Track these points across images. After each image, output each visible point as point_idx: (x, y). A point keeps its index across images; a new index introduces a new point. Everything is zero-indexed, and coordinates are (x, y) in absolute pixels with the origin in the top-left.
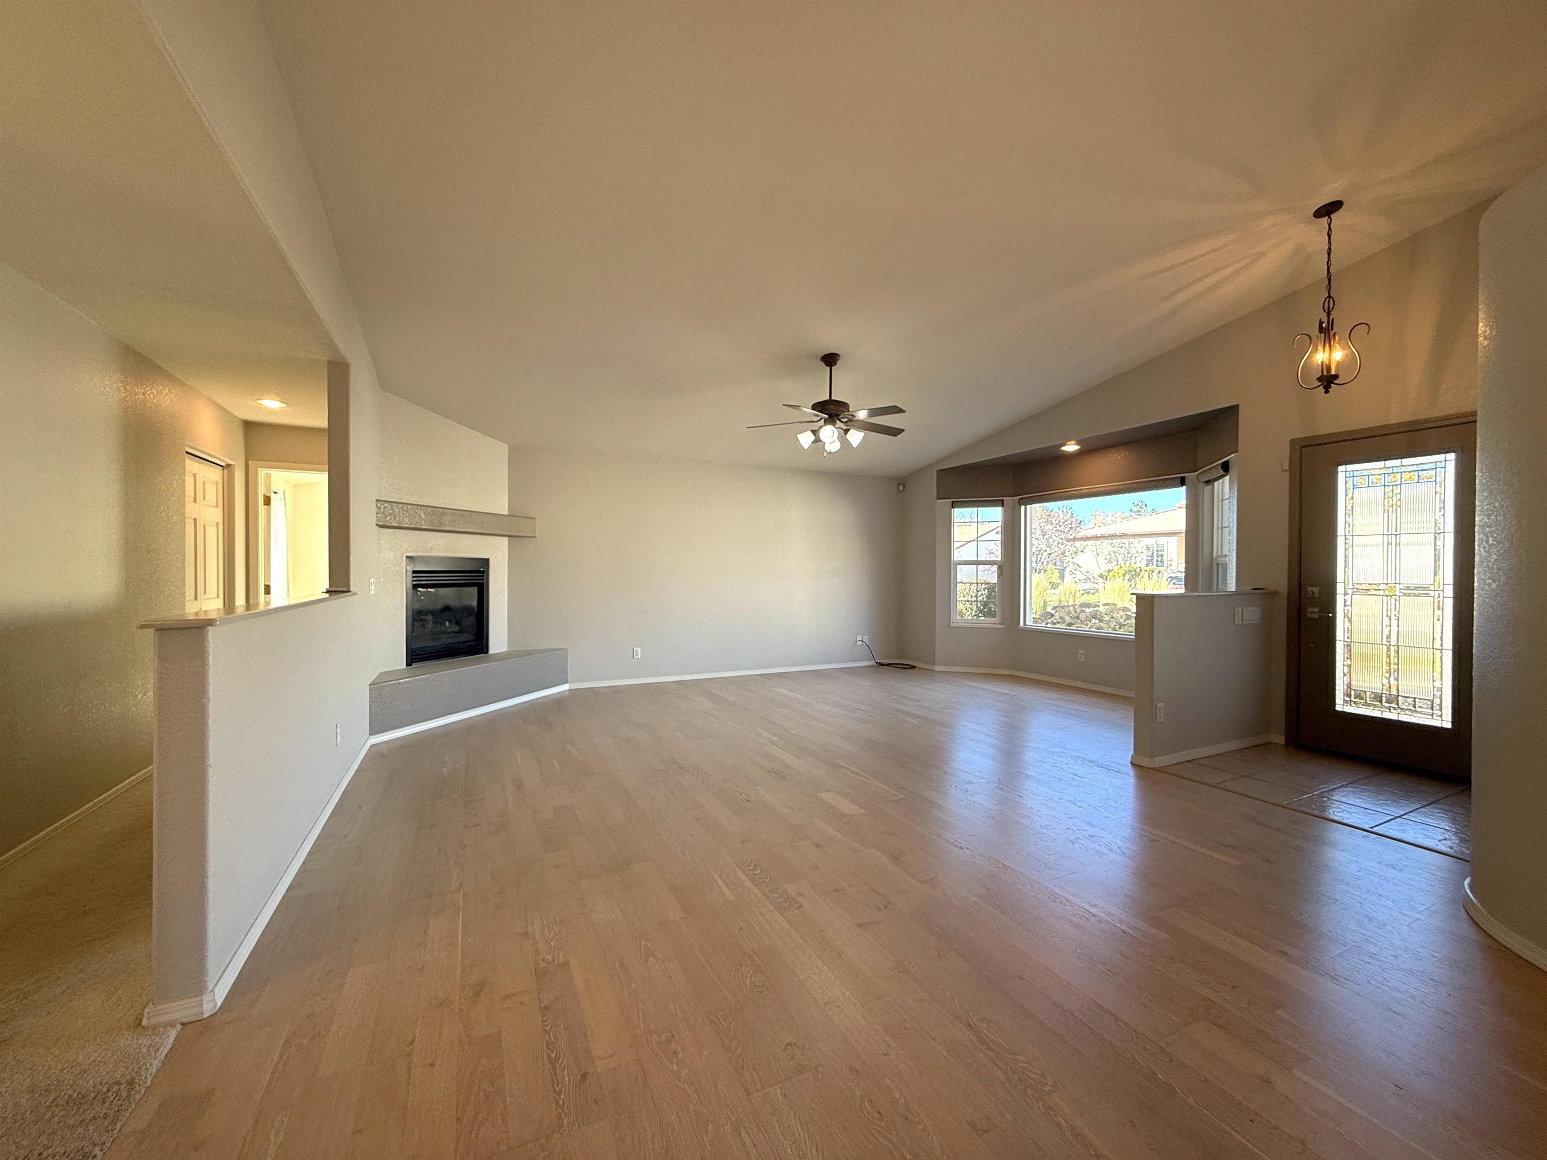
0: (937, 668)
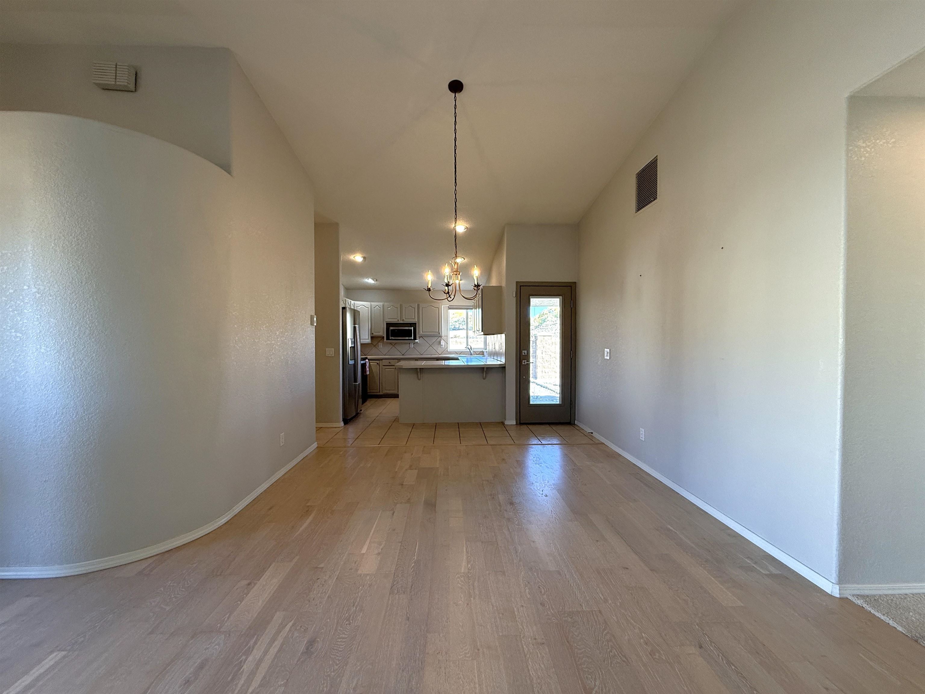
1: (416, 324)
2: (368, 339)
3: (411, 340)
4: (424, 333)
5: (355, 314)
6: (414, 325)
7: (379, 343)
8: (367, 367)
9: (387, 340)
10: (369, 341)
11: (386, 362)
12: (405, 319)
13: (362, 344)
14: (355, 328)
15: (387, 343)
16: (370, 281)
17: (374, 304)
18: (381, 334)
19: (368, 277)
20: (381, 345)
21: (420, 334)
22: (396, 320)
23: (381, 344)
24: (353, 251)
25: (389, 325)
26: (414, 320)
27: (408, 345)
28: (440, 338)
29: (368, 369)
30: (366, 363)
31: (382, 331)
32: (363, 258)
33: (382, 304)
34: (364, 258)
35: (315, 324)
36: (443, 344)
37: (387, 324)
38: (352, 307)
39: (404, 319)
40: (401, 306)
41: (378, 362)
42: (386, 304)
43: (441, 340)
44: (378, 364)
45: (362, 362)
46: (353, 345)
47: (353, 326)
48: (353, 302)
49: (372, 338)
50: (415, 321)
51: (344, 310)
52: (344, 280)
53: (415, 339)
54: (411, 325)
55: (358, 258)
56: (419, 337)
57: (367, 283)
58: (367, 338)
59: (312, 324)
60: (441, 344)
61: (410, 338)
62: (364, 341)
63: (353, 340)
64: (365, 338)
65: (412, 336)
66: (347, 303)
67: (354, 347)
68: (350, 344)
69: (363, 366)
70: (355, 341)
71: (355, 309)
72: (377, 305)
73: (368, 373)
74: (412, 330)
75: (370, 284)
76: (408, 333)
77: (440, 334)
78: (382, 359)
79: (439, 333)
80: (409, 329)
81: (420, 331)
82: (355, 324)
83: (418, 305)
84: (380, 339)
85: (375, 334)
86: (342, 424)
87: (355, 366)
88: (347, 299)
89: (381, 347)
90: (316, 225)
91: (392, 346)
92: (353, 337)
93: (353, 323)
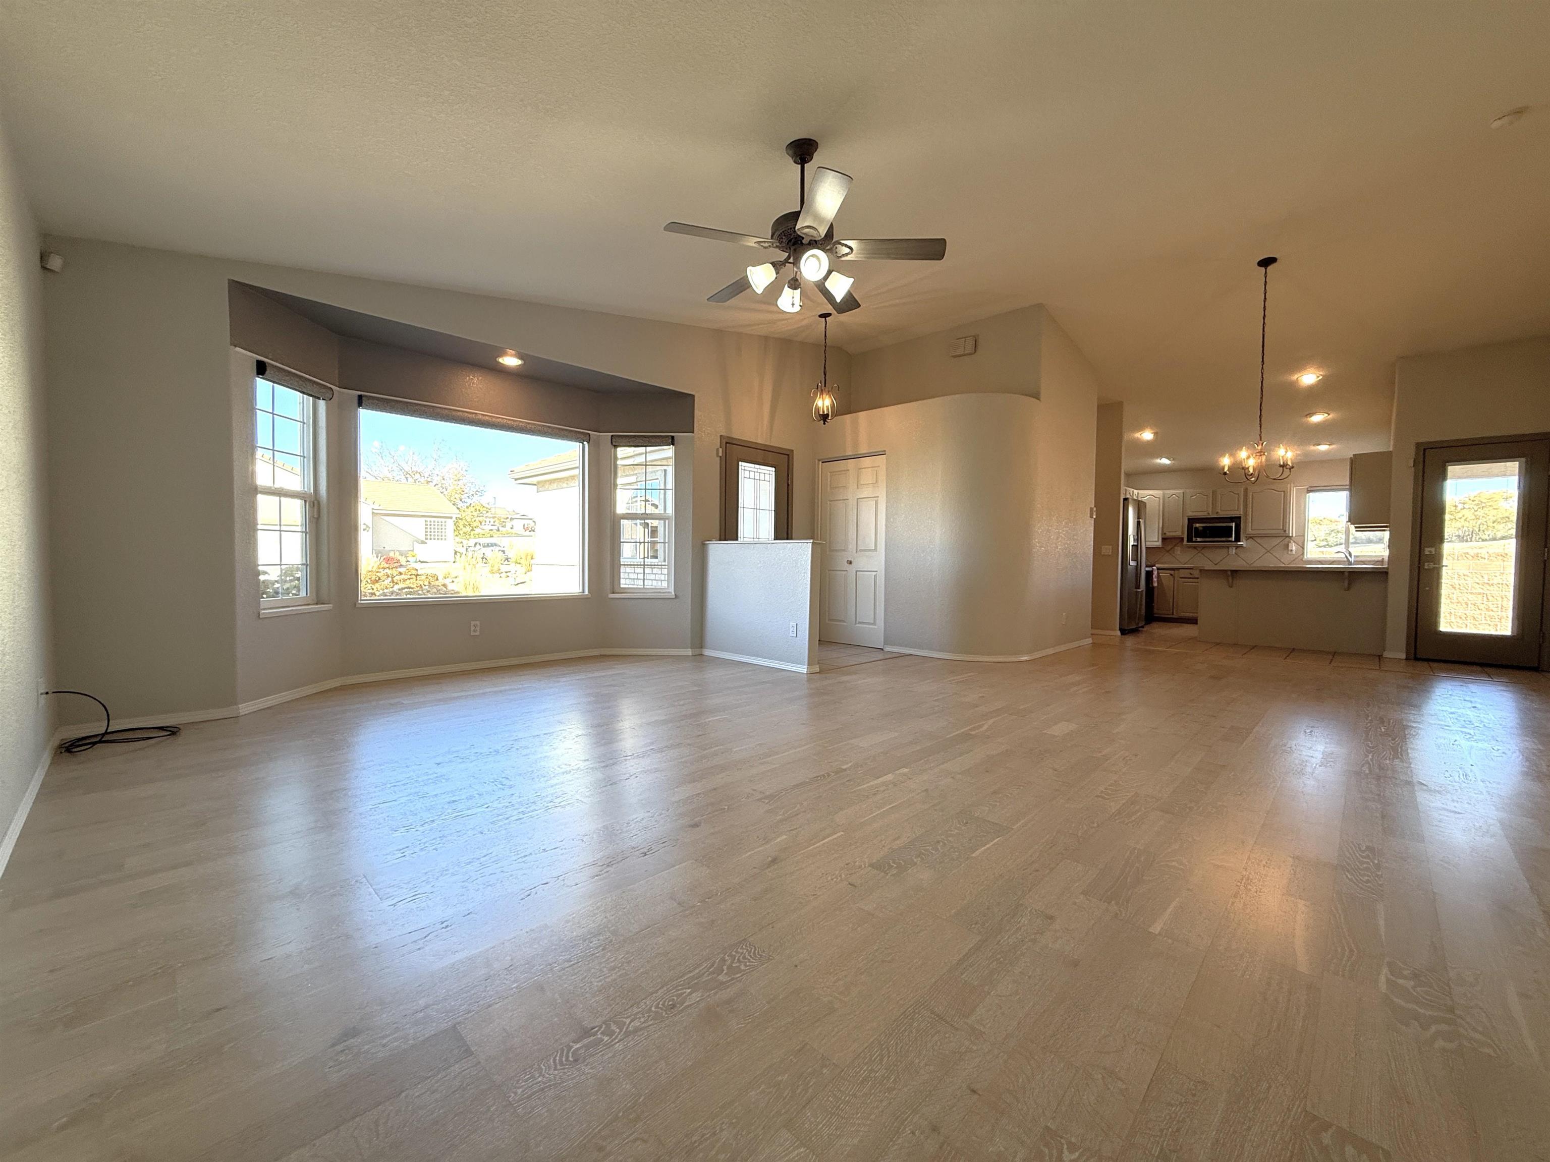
0: (244, 708)
1: (1240, 518)
2: (1158, 541)
3: (1231, 541)
4: (1253, 532)
5: (1140, 507)
6: (1237, 520)
7: (1176, 548)
8: (1154, 576)
9: (1188, 541)
10: (1159, 544)
11: (1183, 573)
12: (1221, 510)
13: (1147, 548)
14: (1139, 523)
15: (1190, 547)
16: (1165, 461)
17: (1169, 492)
18: (1178, 534)
19: (1161, 457)
20: (1178, 551)
21: (1247, 533)
22: (1205, 513)
23: (1179, 548)
24: (1141, 428)
25: (1191, 521)
26: (1238, 512)
27: (1226, 550)
28: (1287, 539)
29: (1155, 580)
30: (1152, 571)
31: (1180, 530)
32: (1153, 435)
33: (1181, 491)
34: (1156, 434)
35: (1094, 517)
36: (1294, 548)
37: (1189, 519)
38: (1135, 497)
39: (1219, 511)
40: (1214, 493)
41: (1172, 572)
42: (1188, 491)
43: (1289, 542)
44: (1171, 575)
45: (1148, 569)
46: (1136, 544)
47: (1136, 520)
48: (1136, 492)
49: (1163, 539)
50: (1240, 513)
51: (1125, 502)
52: (1127, 464)
53: (1238, 539)
54: (1232, 519)
55: (1147, 435)
56: (1246, 537)
57: (1160, 464)
58: (1156, 540)
59: (1091, 517)
60: (1290, 549)
61: (1230, 539)
62: (1152, 543)
63: (1136, 538)
64: (1153, 539)
65: (1232, 537)
66: (1128, 493)
67: (1137, 546)
68: (1131, 542)
69: (1149, 575)
70: (1138, 537)
71: (1140, 499)
72: (1174, 493)
73: (1155, 584)
74: (1232, 527)
75: (1165, 465)
76: (1227, 532)
77: (1287, 532)
78: (1178, 569)
79: (1285, 531)
80: (1227, 526)
81: (1248, 528)
82: (1138, 518)
83: (1246, 490)
84: (1178, 540)
85: (1169, 534)
86: (1119, 633)
87: (1138, 568)
88: (1129, 489)
89: (1179, 553)
90: (1099, 407)
91: (1197, 552)
92: (1135, 534)
93: (1136, 517)
